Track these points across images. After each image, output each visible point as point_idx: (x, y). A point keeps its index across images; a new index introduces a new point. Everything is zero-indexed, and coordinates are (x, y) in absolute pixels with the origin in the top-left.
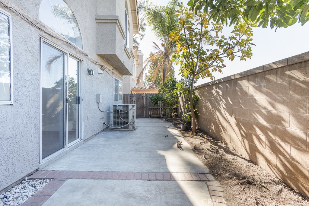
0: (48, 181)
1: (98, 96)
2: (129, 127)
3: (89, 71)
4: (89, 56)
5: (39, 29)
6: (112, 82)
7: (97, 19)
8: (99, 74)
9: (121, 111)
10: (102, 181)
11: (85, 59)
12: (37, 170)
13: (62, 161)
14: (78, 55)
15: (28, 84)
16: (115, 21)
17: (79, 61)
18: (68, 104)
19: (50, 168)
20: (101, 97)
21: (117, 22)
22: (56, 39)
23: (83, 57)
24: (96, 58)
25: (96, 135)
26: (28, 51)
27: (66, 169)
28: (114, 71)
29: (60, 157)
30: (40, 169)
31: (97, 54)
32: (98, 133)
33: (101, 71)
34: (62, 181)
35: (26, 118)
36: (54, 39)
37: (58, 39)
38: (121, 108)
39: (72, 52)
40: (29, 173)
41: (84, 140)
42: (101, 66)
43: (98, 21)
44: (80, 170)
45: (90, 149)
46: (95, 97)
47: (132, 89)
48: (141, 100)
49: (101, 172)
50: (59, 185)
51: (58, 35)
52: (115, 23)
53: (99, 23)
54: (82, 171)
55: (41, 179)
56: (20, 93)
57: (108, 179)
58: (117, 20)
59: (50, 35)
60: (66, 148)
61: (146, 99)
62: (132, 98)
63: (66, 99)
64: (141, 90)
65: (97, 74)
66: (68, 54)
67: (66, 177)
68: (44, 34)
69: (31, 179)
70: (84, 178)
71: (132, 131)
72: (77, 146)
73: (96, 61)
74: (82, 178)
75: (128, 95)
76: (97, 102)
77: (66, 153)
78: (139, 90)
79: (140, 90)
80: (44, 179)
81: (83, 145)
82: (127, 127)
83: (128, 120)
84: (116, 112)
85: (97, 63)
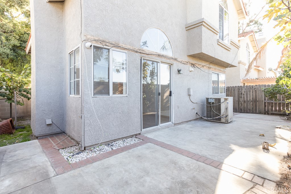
0: (141, 140)
1: (189, 90)
2: (221, 120)
3: (179, 71)
4: (179, 59)
5: (140, 53)
6: (208, 76)
7: (187, 27)
8: (190, 71)
9: (213, 103)
10: (165, 150)
11: (175, 63)
12: (140, 134)
13: (154, 133)
14: (168, 61)
15: (134, 85)
16: (201, 24)
17: (170, 65)
18: (160, 96)
19: (146, 135)
20: (191, 90)
21: (203, 24)
22: (151, 55)
23: (173, 62)
24: (187, 59)
25: (187, 122)
26: (134, 67)
27: (152, 138)
28: (211, 66)
29: (154, 131)
30: (141, 134)
31: (188, 56)
32: (190, 121)
33: (192, 69)
34: (147, 142)
35: (134, 104)
36: (149, 56)
37: (152, 55)
38: (213, 101)
39: (163, 60)
40: (135, 134)
41: (174, 124)
42: (193, 65)
43: (187, 29)
44: (159, 140)
45: (175, 131)
46: (187, 91)
47: (243, 81)
48: (252, 93)
49: (168, 145)
50: (144, 144)
51: (152, 52)
52: (202, 25)
53: (188, 30)
54: (159, 141)
55: (139, 139)
56: (131, 90)
57: (169, 150)
58: (202, 22)
59: (147, 54)
60: (159, 126)
61: (260, 91)
62: (240, 90)
63: (159, 93)
64: (257, 80)
65: (188, 72)
66: (160, 62)
67: (149, 141)
68: (143, 55)
69: (136, 137)
70: (157, 145)
71: (224, 124)
72: (168, 127)
73: (187, 61)
74: (156, 145)
75: (235, 88)
76: (189, 95)
77: (159, 129)
78: (253, 81)
79: (255, 81)
80: (140, 139)
81: (173, 127)
82: (220, 119)
83: (220, 113)
84: (208, 104)
85: (188, 63)
